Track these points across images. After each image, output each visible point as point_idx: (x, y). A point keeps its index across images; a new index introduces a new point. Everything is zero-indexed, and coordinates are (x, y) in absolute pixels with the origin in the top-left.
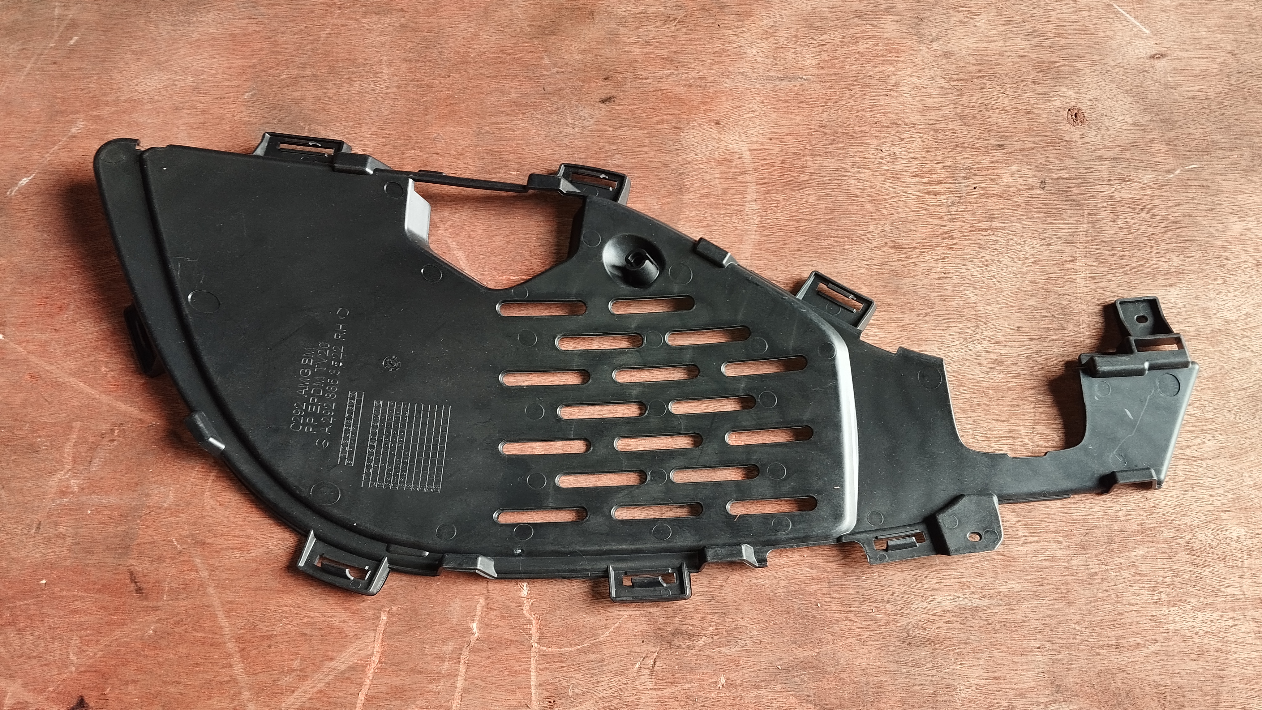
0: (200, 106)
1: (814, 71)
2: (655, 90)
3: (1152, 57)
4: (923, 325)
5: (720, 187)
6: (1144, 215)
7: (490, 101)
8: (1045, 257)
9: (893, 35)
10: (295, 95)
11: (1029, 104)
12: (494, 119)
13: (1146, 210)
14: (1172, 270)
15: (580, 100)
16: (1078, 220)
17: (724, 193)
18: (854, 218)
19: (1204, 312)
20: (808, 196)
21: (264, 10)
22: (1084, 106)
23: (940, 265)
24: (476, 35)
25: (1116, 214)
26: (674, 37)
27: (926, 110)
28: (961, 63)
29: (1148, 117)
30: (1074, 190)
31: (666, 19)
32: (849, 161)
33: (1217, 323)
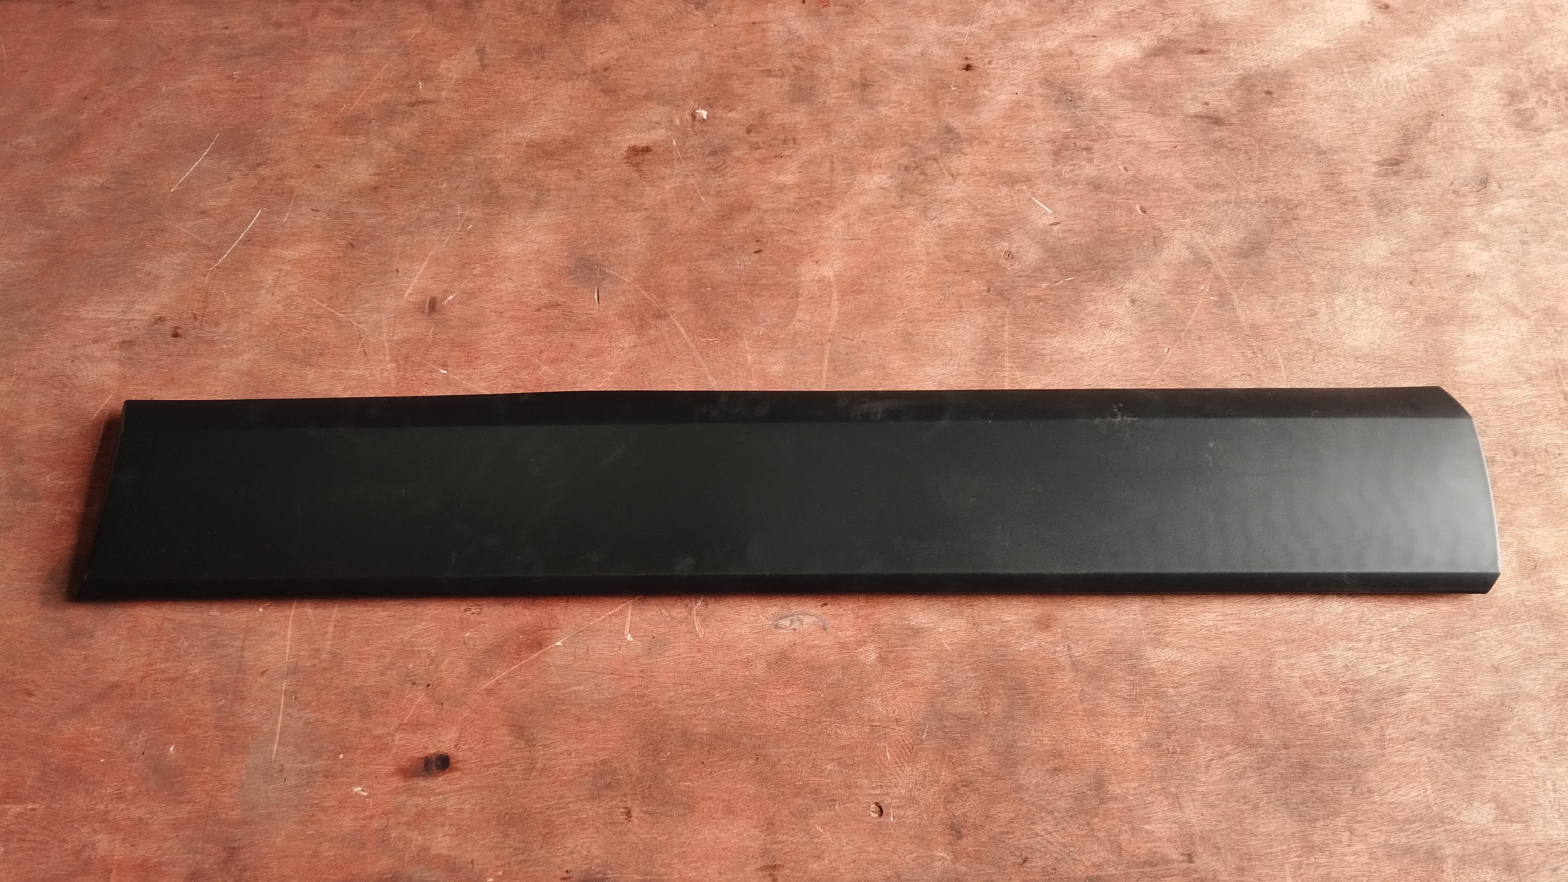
0: (541, 259)
1: (869, 235)
2: (784, 246)
3: (1052, 224)
4: (923, 358)
5: (818, 294)
6: (1042, 303)
7: (695, 254)
8: (988, 325)
9: (912, 216)
10: (591, 253)
11: (984, 250)
12: (697, 263)
13: (1043, 301)
14: (1055, 329)
15: (743, 252)
16: (1006, 306)
17: (820, 296)
18: (889, 308)
19: (1070, 350)
20: (865, 297)
21: (573, 211)
22: (1013, 250)
23: (933, 330)
24: (687, 221)
25: (1026, 303)
26: (794, 220)
27: (928, 254)
28: (948, 230)
29: (1047, 255)
30: (1006, 292)
31: (789, 210)
32: (887, 280)
33: (1076, 355)
